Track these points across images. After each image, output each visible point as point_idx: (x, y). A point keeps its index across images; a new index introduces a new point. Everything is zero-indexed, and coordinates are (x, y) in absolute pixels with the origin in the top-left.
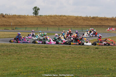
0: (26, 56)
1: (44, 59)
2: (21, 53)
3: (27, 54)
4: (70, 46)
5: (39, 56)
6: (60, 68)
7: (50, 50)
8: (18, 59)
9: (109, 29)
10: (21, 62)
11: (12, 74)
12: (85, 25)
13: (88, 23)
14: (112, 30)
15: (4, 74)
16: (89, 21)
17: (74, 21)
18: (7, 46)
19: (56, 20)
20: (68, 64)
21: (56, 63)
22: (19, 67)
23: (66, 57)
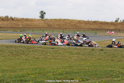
0: (34, 57)
1: (52, 60)
2: (29, 54)
3: (35, 55)
4: (76, 48)
5: (46, 57)
6: (68, 70)
7: (57, 51)
8: (26, 60)
9: (108, 32)
10: (29, 63)
11: (20, 75)
12: (87, 29)
13: (90, 27)
14: (111, 33)
15: (11, 75)
16: (91, 24)
17: (77, 25)
18: (15, 46)
19: (61, 23)
20: (75, 66)
22: (27, 68)
23: (72, 59)
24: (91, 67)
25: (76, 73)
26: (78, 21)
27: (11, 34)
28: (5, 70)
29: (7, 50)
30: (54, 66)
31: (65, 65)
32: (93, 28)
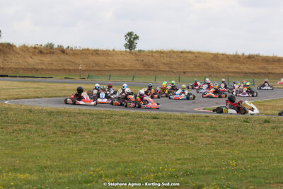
0: (112, 137)
1: (153, 143)
2: (101, 129)
3: (114, 132)
4: (208, 117)
5: (139, 138)
6: (189, 166)
7: (165, 124)
8: (94, 143)
9: (282, 80)
10: (100, 150)
11: (80, 179)
12: (233, 72)
13: (239, 68)
15: (60, 179)
16: (242, 63)
17: (210, 64)
18: (70, 113)
19: (173, 60)
20: (206, 157)
21: (181, 154)
22: (95, 163)
23: (200, 141)
24: (243, 160)
25: (209, 173)
26: (212, 56)
27: (61, 86)
28: (46, 167)
29: (50, 120)
30: (158, 158)
31: (182, 157)
32: (247, 71)
